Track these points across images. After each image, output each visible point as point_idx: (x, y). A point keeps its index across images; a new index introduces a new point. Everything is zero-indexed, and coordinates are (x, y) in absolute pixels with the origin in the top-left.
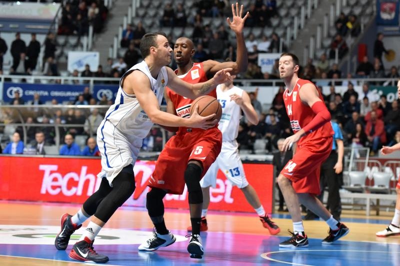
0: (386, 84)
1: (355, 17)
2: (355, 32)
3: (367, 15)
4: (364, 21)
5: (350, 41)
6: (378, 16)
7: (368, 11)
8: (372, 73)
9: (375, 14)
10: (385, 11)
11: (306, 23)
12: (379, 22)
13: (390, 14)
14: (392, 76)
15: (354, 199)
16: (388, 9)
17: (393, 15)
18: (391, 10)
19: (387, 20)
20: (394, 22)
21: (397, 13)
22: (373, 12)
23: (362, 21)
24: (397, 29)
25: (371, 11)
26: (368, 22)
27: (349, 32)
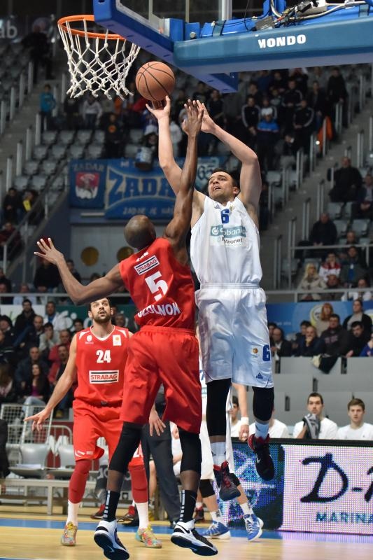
1: (35, 193)
2: (35, 218)
3: (53, 191)
4: (50, 200)
5: (26, 231)
6: (72, 193)
7: (57, 183)
9: (66, 190)
10: (82, 186)
12: (73, 203)
13: (90, 190)
15: (29, 487)
16: (87, 182)
18: (93, 183)
19: (86, 199)
20: (96, 204)
21: (102, 188)
22: (64, 185)
23: (46, 200)
24: (102, 214)
25: (61, 184)
26: (55, 203)
27: (26, 217)
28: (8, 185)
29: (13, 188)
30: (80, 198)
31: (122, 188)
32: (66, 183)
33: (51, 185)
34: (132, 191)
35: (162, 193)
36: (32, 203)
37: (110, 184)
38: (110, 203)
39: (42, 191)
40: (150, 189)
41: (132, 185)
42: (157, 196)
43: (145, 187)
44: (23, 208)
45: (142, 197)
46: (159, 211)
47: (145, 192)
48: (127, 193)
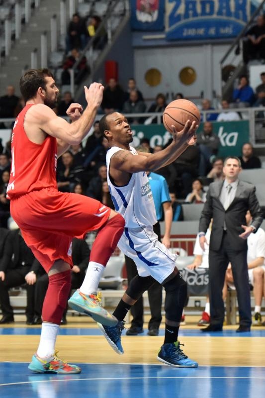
0: (148, 122)
1: (98, 19)
2: (99, 43)
3: (116, 16)
4: (113, 25)
5: (92, 56)
6: (133, 17)
7: (118, 8)
8: (126, 105)
9: (128, 14)
10: (143, 9)
11: (23, 30)
12: (135, 27)
13: (150, 14)
14: (157, 109)
15: (106, 299)
16: (147, 6)
17: (156, 15)
18: (153, 7)
19: (147, 23)
20: (157, 27)
21: (162, 11)
22: (125, 10)
23: (109, 25)
24: (163, 36)
25: (123, 9)
26: (117, 27)
27: (91, 42)
28: (72, 12)
29: (77, 14)
30: (140, 22)
31: (181, 10)
32: (127, 7)
33: (113, 10)
34: (191, 12)
35: (220, 13)
36: (96, 28)
37: (169, 7)
38: (171, 25)
39: (105, 16)
40: (208, 10)
41: (191, 6)
42: (215, 16)
43: (203, 8)
44: (87, 33)
45: (200, 18)
46: (217, 31)
47: (204, 13)
48: (186, 15)
